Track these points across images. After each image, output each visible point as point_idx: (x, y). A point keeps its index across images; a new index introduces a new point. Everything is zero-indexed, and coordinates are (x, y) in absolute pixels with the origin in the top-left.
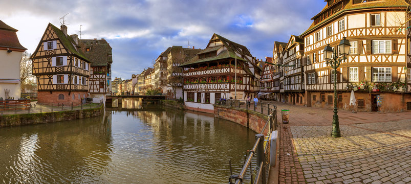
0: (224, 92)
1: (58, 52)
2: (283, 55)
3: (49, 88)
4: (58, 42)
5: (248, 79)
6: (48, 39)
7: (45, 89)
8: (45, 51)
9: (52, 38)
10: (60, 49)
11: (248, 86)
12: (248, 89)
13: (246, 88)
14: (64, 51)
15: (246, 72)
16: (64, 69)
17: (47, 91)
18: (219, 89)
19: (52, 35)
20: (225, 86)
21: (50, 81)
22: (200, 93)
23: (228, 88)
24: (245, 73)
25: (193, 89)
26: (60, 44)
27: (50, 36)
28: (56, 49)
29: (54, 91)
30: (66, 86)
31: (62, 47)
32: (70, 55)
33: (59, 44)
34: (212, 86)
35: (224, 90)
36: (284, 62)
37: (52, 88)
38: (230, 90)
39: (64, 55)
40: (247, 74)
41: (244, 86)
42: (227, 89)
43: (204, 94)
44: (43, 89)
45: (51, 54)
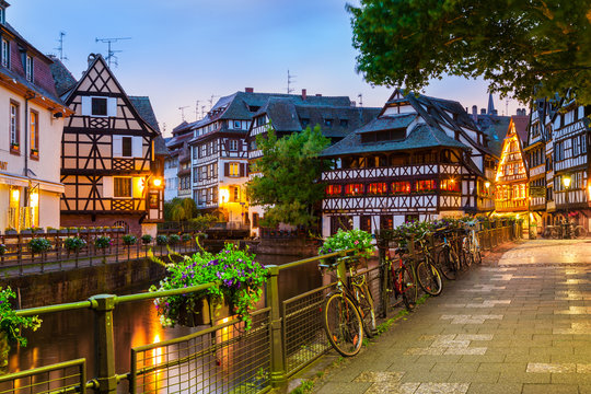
0: (425, 213)
1: (120, 125)
2: (553, 121)
3: (90, 207)
4: (121, 102)
5: (472, 183)
6: (93, 89)
7: (81, 208)
8: (84, 117)
9: (105, 90)
10: (126, 119)
11: (472, 199)
12: (472, 205)
13: (468, 202)
14: (135, 125)
15: (468, 170)
16: (134, 165)
17: (85, 213)
18: (415, 207)
19: (105, 84)
20: (427, 201)
21: (94, 190)
22: (369, 217)
23: (435, 205)
24: (465, 171)
25: (350, 209)
26: (126, 109)
27: (99, 84)
28: (115, 118)
29: (103, 213)
30: (137, 202)
31: (129, 114)
32: (148, 134)
33: (122, 106)
34: (398, 202)
35: (427, 207)
36: (554, 137)
37: (99, 207)
38: (439, 209)
39: (136, 133)
40: (470, 175)
41: (465, 199)
42: (432, 207)
43: (377, 218)
44: (73, 208)
45: (99, 126)
